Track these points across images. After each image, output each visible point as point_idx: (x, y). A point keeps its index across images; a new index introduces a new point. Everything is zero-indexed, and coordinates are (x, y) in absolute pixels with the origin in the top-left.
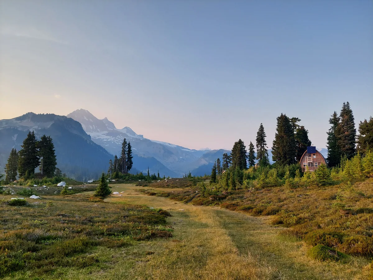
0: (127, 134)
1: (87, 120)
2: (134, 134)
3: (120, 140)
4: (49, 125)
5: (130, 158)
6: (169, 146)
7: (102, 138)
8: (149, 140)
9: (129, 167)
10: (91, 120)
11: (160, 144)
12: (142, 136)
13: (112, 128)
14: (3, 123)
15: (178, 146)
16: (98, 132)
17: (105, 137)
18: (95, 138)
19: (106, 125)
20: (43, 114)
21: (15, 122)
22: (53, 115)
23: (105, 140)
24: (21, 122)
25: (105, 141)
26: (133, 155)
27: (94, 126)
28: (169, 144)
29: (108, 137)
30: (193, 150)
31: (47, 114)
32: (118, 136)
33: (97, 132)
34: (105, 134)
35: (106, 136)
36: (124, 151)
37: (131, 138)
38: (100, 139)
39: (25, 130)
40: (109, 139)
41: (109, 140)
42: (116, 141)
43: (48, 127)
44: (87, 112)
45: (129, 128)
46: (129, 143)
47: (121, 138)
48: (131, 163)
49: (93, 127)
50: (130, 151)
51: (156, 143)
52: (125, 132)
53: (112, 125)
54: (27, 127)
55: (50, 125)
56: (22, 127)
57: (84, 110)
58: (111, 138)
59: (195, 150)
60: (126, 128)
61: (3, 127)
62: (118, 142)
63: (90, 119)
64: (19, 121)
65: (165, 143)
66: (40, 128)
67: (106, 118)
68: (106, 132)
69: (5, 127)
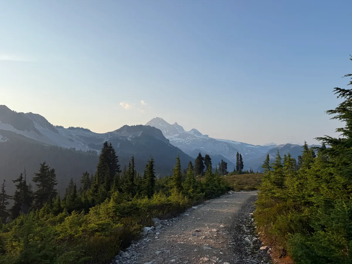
0: (195, 135)
1: (162, 126)
2: (200, 134)
3: (190, 141)
5: (242, 163)
6: (233, 144)
7: (174, 140)
8: (214, 140)
9: (242, 168)
10: (165, 126)
11: (225, 143)
12: (207, 136)
13: (182, 131)
14: (109, 135)
15: (242, 143)
19: (177, 129)
20: (134, 126)
21: (116, 133)
22: (141, 125)
23: (177, 142)
24: (121, 133)
25: (178, 143)
26: (243, 160)
27: (167, 130)
28: (233, 141)
29: (179, 139)
30: (257, 146)
31: (137, 125)
32: (187, 138)
33: (170, 135)
34: (176, 137)
35: (177, 138)
36: (238, 159)
37: (199, 139)
38: (173, 141)
39: (124, 139)
41: (180, 142)
42: (186, 142)
43: (139, 135)
44: (161, 119)
45: (196, 129)
46: (240, 154)
47: (190, 139)
48: (243, 165)
49: (167, 131)
50: (241, 159)
51: (221, 142)
52: (193, 134)
53: (181, 128)
54: (125, 136)
56: (122, 137)
57: (159, 118)
58: (181, 140)
59: (259, 146)
60: (193, 129)
62: (188, 143)
64: (119, 133)
65: (228, 141)
66: (134, 137)
67: (176, 123)
68: (177, 135)
69: (111, 138)
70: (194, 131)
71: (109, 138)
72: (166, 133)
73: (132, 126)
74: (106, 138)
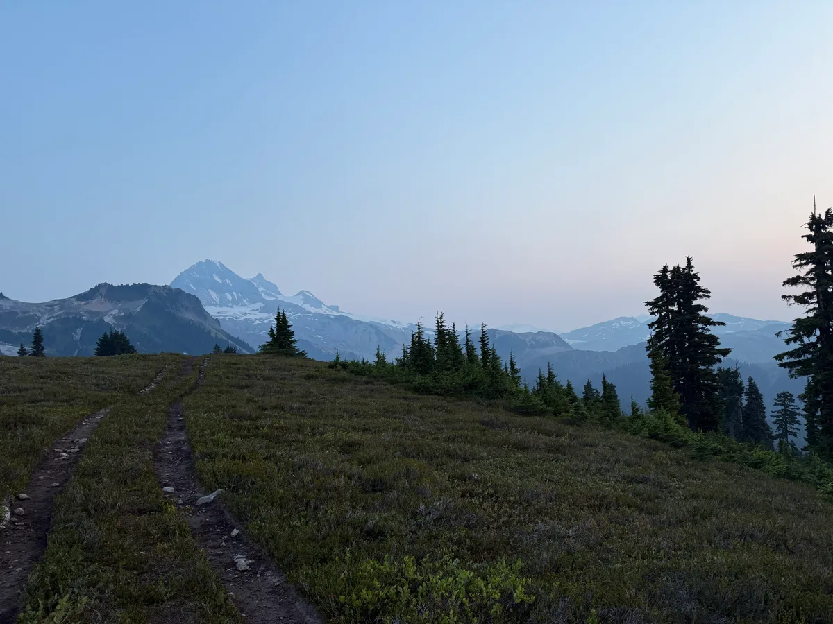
0: (304, 306)
1: (220, 281)
2: (318, 303)
4: (137, 306)
7: (251, 317)
10: (229, 282)
12: (336, 308)
13: (273, 296)
14: (55, 307)
16: (244, 305)
17: (259, 315)
18: (236, 318)
19: (260, 289)
20: (128, 285)
21: (76, 303)
22: (146, 285)
23: (258, 322)
24: (88, 303)
25: (259, 324)
27: (234, 293)
29: (265, 315)
33: (242, 305)
34: (257, 310)
35: (260, 312)
37: (312, 315)
38: (249, 319)
39: (95, 320)
40: (266, 319)
41: (266, 322)
43: (138, 310)
45: (309, 292)
49: (232, 295)
51: (361, 323)
52: (300, 303)
53: (272, 288)
54: (98, 312)
55: (140, 307)
56: (91, 313)
57: (214, 262)
58: (270, 318)
60: (302, 293)
61: (54, 315)
63: (227, 280)
64: (84, 302)
67: (260, 276)
68: (259, 305)
69: (60, 315)
70: (304, 295)
71: (57, 314)
72: (230, 298)
73: (121, 287)
74: (46, 316)
